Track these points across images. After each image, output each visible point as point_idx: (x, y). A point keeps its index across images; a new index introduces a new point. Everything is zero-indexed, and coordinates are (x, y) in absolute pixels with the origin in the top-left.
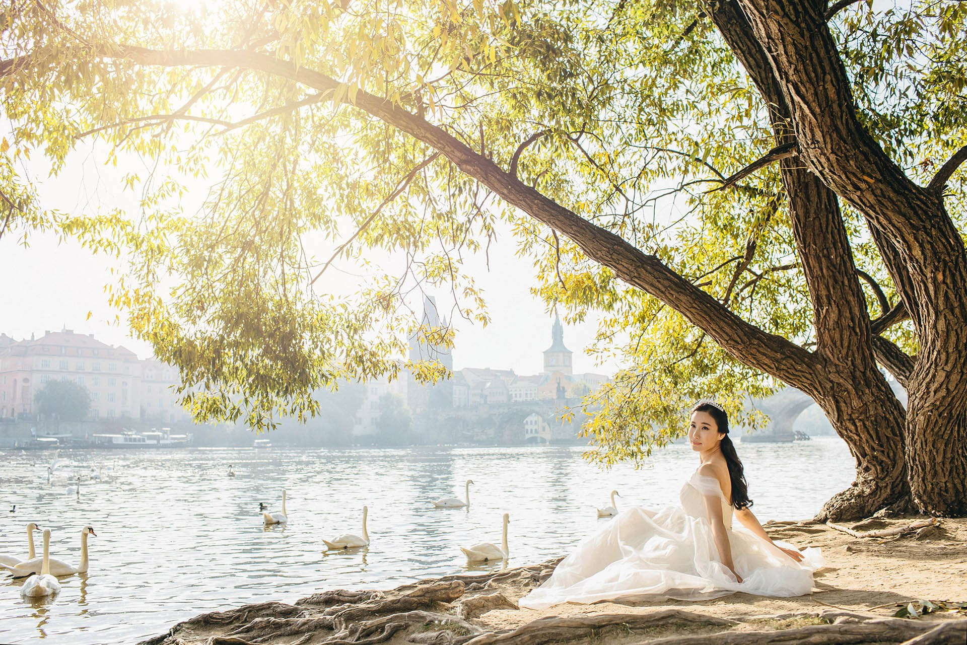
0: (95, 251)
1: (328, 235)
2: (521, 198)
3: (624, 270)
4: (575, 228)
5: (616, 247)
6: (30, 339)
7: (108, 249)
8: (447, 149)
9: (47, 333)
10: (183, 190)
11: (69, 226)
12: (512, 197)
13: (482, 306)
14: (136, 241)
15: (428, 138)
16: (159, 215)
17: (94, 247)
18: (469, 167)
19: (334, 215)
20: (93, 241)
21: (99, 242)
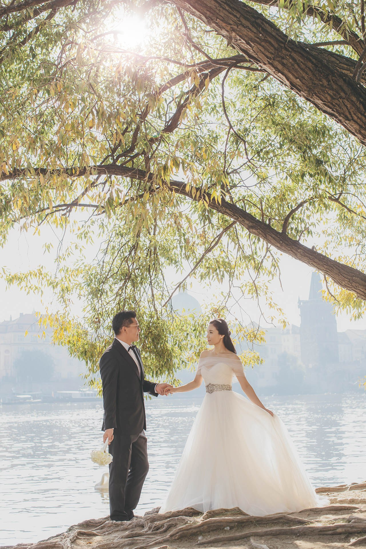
0: (28, 293)
1: (177, 271)
2: (289, 249)
3: (361, 293)
4: (325, 267)
5: (354, 278)
6: (9, 320)
7: (36, 291)
8: (240, 219)
9: (21, 314)
10: (82, 248)
11: (11, 280)
12: (283, 248)
13: (283, 314)
14: (54, 285)
15: (227, 213)
16: (66, 268)
17: (27, 290)
18: (254, 231)
19: (179, 259)
20: (27, 286)
21: (30, 287)
